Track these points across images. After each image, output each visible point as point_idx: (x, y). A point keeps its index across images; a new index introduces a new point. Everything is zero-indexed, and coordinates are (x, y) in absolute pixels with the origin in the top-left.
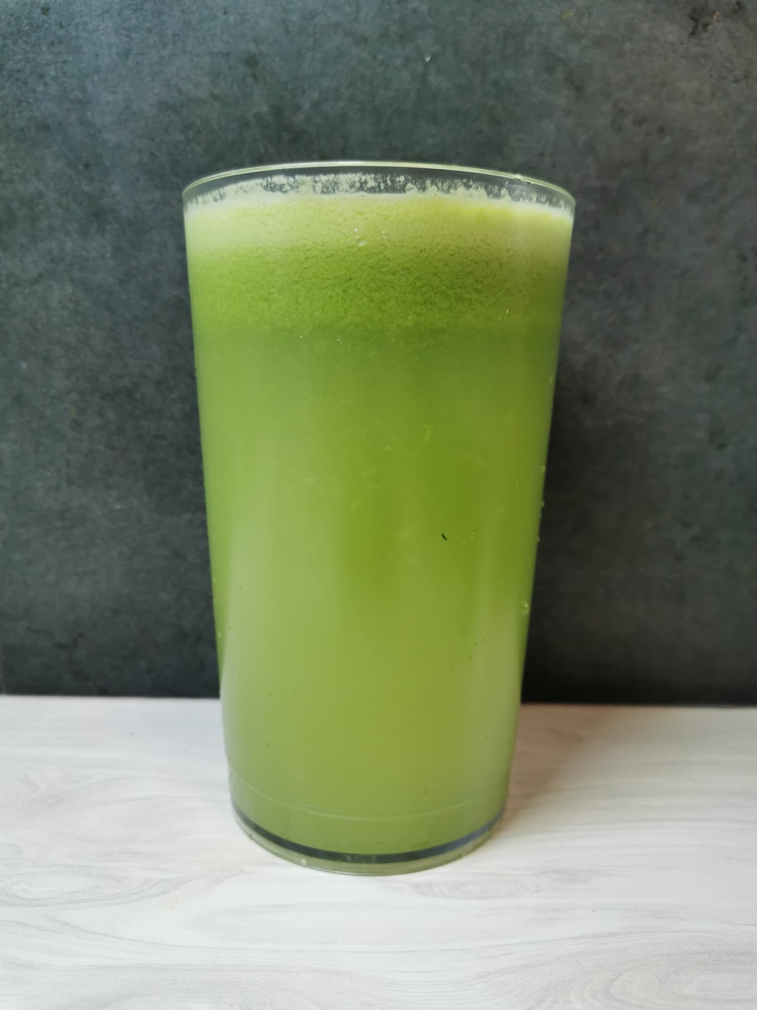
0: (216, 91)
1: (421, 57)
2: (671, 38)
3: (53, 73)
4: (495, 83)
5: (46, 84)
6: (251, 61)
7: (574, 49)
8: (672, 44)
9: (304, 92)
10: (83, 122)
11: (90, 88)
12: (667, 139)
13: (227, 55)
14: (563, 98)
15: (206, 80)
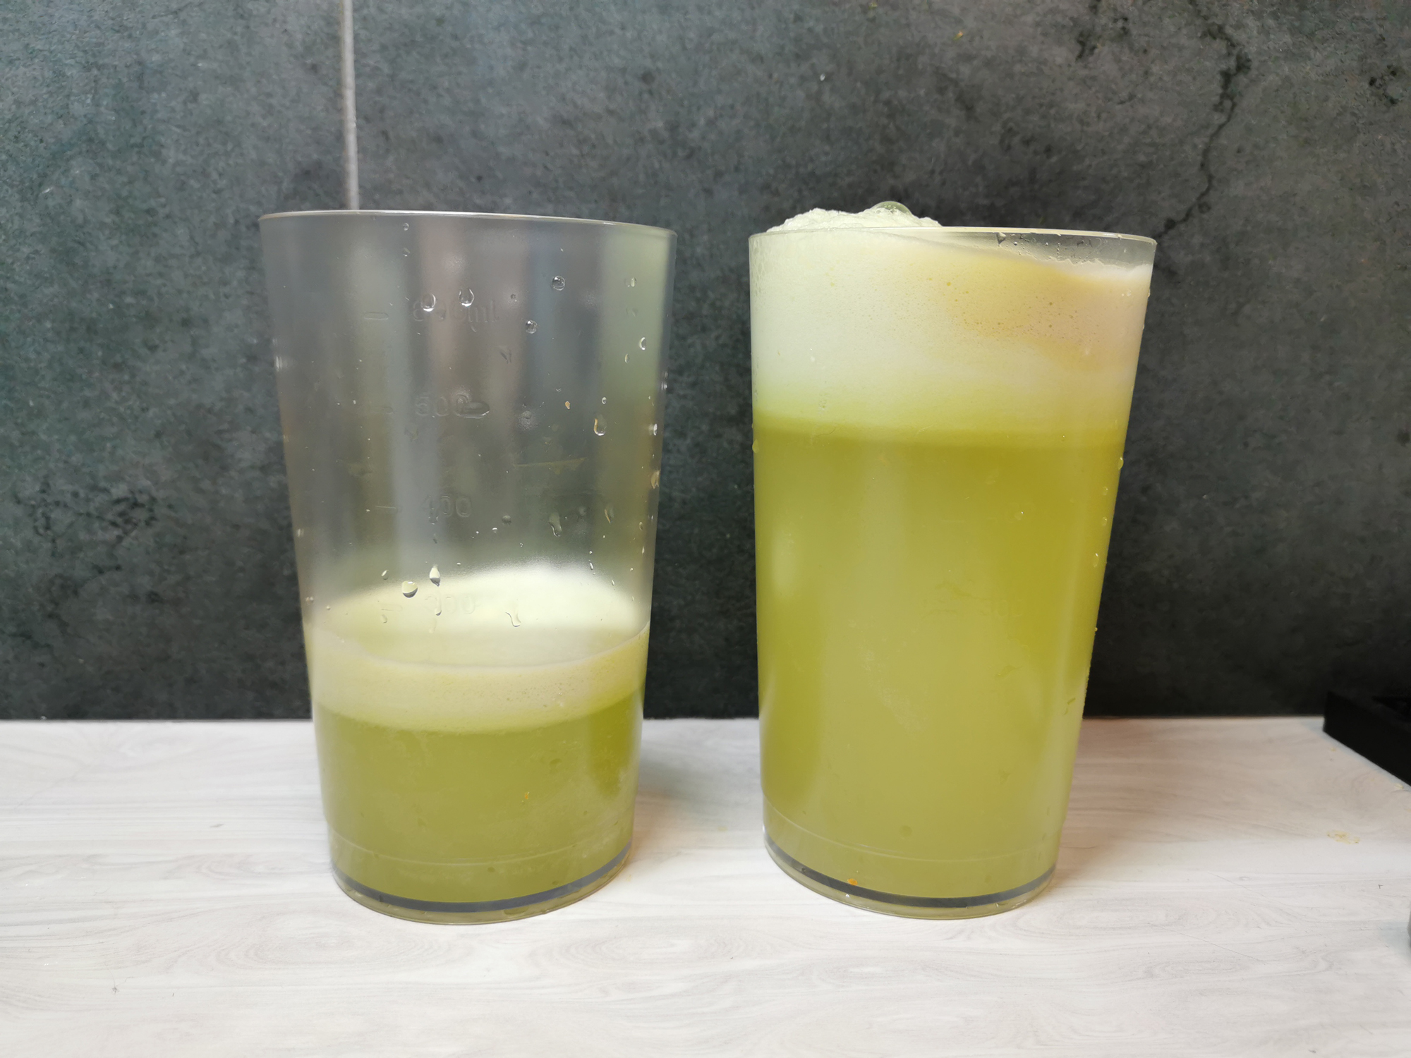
0: (612, 107)
1: (817, 75)
2: (1059, 60)
3: (446, 84)
4: (888, 103)
5: (439, 96)
6: (647, 77)
7: (965, 70)
8: (1060, 66)
9: (699, 108)
10: (475, 134)
11: (483, 101)
12: (1054, 159)
13: (623, 71)
14: (953, 119)
15: (602, 95)
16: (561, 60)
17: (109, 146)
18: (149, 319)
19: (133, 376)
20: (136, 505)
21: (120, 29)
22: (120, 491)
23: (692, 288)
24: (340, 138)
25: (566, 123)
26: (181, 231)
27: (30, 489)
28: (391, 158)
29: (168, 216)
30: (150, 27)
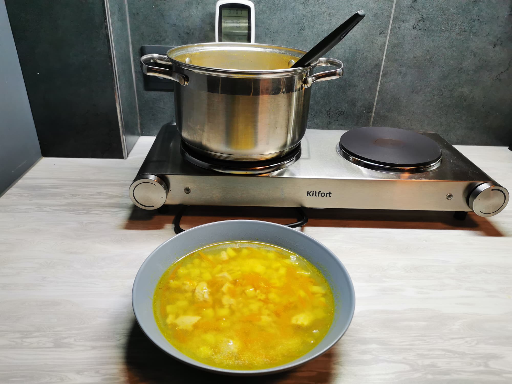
16: (416, 48)
17: (350, 61)
18: (350, 85)
19: (346, 94)
20: (342, 112)
21: (355, 44)
22: (340, 110)
23: (428, 82)
24: (382, 60)
25: (415, 57)
26: (357, 73)
27: (328, 109)
28: (389, 63)
29: (356, 71)
30: (359, 44)
